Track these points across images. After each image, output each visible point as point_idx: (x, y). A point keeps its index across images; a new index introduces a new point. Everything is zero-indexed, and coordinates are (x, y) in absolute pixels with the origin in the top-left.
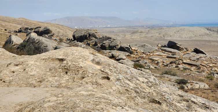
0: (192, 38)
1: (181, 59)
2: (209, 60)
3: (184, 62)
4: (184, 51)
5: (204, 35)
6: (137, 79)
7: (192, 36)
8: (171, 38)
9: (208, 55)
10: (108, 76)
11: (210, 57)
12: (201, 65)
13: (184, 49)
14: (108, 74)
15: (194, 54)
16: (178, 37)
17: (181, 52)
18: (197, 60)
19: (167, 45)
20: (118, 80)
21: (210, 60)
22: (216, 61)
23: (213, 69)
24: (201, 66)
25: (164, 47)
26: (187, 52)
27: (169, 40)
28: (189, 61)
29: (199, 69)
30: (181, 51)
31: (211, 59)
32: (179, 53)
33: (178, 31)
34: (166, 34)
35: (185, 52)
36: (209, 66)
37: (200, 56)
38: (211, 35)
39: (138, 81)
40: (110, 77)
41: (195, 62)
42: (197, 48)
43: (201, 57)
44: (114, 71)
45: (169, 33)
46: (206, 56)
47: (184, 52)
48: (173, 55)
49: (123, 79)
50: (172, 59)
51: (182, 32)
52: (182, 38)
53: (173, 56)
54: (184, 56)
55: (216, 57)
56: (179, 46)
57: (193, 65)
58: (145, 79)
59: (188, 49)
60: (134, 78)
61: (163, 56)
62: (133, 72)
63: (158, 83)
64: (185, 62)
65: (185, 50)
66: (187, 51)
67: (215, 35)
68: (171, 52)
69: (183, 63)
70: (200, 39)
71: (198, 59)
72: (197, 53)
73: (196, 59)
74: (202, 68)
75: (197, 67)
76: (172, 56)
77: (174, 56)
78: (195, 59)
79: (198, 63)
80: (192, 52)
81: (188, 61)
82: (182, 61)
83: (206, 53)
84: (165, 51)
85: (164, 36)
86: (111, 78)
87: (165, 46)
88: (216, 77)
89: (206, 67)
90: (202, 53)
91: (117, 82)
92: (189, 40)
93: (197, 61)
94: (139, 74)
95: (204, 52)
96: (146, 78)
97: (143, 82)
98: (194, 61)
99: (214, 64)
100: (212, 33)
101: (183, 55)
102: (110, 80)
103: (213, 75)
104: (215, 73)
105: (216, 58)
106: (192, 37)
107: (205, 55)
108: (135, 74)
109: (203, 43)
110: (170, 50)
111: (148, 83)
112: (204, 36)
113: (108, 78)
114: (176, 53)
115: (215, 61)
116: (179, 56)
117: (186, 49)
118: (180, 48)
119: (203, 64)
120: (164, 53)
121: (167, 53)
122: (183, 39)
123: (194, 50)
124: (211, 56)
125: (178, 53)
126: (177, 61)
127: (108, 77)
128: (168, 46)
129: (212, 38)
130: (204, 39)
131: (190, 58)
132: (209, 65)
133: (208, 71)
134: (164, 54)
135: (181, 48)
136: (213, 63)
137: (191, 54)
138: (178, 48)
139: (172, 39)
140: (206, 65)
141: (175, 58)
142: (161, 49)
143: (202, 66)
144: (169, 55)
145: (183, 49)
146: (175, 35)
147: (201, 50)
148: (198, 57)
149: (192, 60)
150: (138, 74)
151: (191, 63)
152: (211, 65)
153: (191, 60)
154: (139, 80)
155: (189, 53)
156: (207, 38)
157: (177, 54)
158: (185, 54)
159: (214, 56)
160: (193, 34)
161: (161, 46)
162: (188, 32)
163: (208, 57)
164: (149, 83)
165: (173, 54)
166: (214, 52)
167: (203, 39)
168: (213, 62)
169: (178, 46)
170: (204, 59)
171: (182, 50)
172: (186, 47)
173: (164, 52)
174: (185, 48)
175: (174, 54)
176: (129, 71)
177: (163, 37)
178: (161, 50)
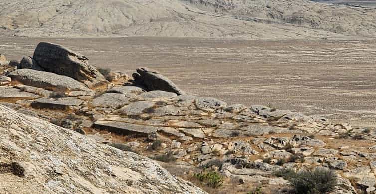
0: (123, 32)
1: (85, 114)
2: (191, 114)
3: (98, 123)
4: (95, 81)
5: (167, 20)
6: (107, 172)
7: (124, 24)
8: (44, 32)
9: (189, 96)
10: (14, 161)
11: (194, 103)
12: (161, 132)
13: (98, 73)
14: (14, 155)
15: (132, 92)
16: (68, 27)
17: (86, 85)
18: (145, 116)
19: (34, 58)
20: (53, 174)
21: (196, 112)
22: (217, 118)
23: (207, 148)
24: (161, 137)
25: (20, 67)
26: (109, 85)
27: (37, 38)
28: (116, 118)
29: (153, 148)
30: (87, 82)
31: (198, 109)
32: (79, 89)
33: (69, 6)
34: (23, 17)
35: (101, 84)
36: (193, 136)
37: (157, 100)
38: (192, 18)
39: (112, 180)
40: (22, 164)
41: (141, 121)
42: (146, 69)
43: (160, 104)
44: (27, 143)
45: (34, 12)
46: (180, 101)
47: (96, 85)
48: (57, 97)
49: (66, 172)
50: (54, 113)
51: (84, 9)
52: (84, 31)
53: (56, 103)
54: (97, 102)
55: (216, 100)
56: (78, 61)
57: (132, 132)
58: (130, 170)
59: (111, 74)
60: (97, 169)
61: (19, 102)
62: (84, 146)
63: (175, 184)
64: (100, 122)
65: (100, 77)
66: (109, 79)
67: (206, 19)
68: (47, 86)
69: (95, 127)
70: (151, 34)
71: (150, 111)
72: (147, 88)
73: (144, 112)
74: (164, 145)
75: (148, 141)
76: (52, 101)
77: (62, 101)
78: (139, 112)
79: (150, 127)
80: (126, 84)
81: (114, 120)
82: (92, 119)
83: (177, 88)
84: (26, 81)
85: (15, 25)
86: (30, 168)
87: (24, 64)
88: (228, 173)
89: (182, 142)
90: (164, 86)
91: (51, 183)
92: (110, 40)
93: (148, 119)
94: (106, 154)
95: (172, 84)
96: (133, 169)
97: (130, 183)
98: (136, 117)
99: (209, 131)
100: (198, 11)
101: (95, 97)
102: (27, 176)
103: (217, 168)
104: (228, 161)
105: (217, 105)
106: (122, 27)
107: (175, 95)
108: (93, 153)
109: (164, 49)
110: (44, 80)
111: (145, 186)
112: (166, 24)
113: (17, 170)
114: (66, 89)
115: (214, 115)
116: (78, 103)
117: (104, 72)
118: (83, 68)
119: (167, 130)
120: (23, 90)
121: (32, 88)
122: (86, 36)
123: (134, 75)
124: (200, 100)
125: (73, 90)
126: (72, 119)
127: (14, 164)
128: (37, 61)
129: (197, 29)
130: (167, 34)
131: (120, 107)
132: (190, 131)
133: (188, 157)
134: (24, 95)
135: (86, 68)
136: (207, 126)
137: (125, 93)
138: (75, 71)
139: (46, 35)
140: (181, 131)
141: (63, 108)
142: (7, 74)
143: (166, 139)
144: (42, 96)
145: (93, 73)
146: (60, 18)
147: (160, 76)
148: (151, 105)
149: (130, 117)
150: (103, 155)
151: (123, 126)
152: (199, 133)
153: (122, 115)
154: (114, 175)
155: (117, 88)
156: (176, 31)
157: (70, 94)
158: (99, 94)
159: (208, 99)
160: (127, 17)
161: (8, 62)
162: (109, 9)
163: (189, 102)
164: (149, 185)
165: (55, 93)
166: (204, 83)
167: (162, 35)
168: (206, 121)
169: (74, 64)
170: (170, 109)
171: (89, 79)
172: (104, 67)
173: (22, 86)
174: (100, 70)
175: (59, 92)
176: (71, 142)
177: (12, 28)
178: (10, 79)
